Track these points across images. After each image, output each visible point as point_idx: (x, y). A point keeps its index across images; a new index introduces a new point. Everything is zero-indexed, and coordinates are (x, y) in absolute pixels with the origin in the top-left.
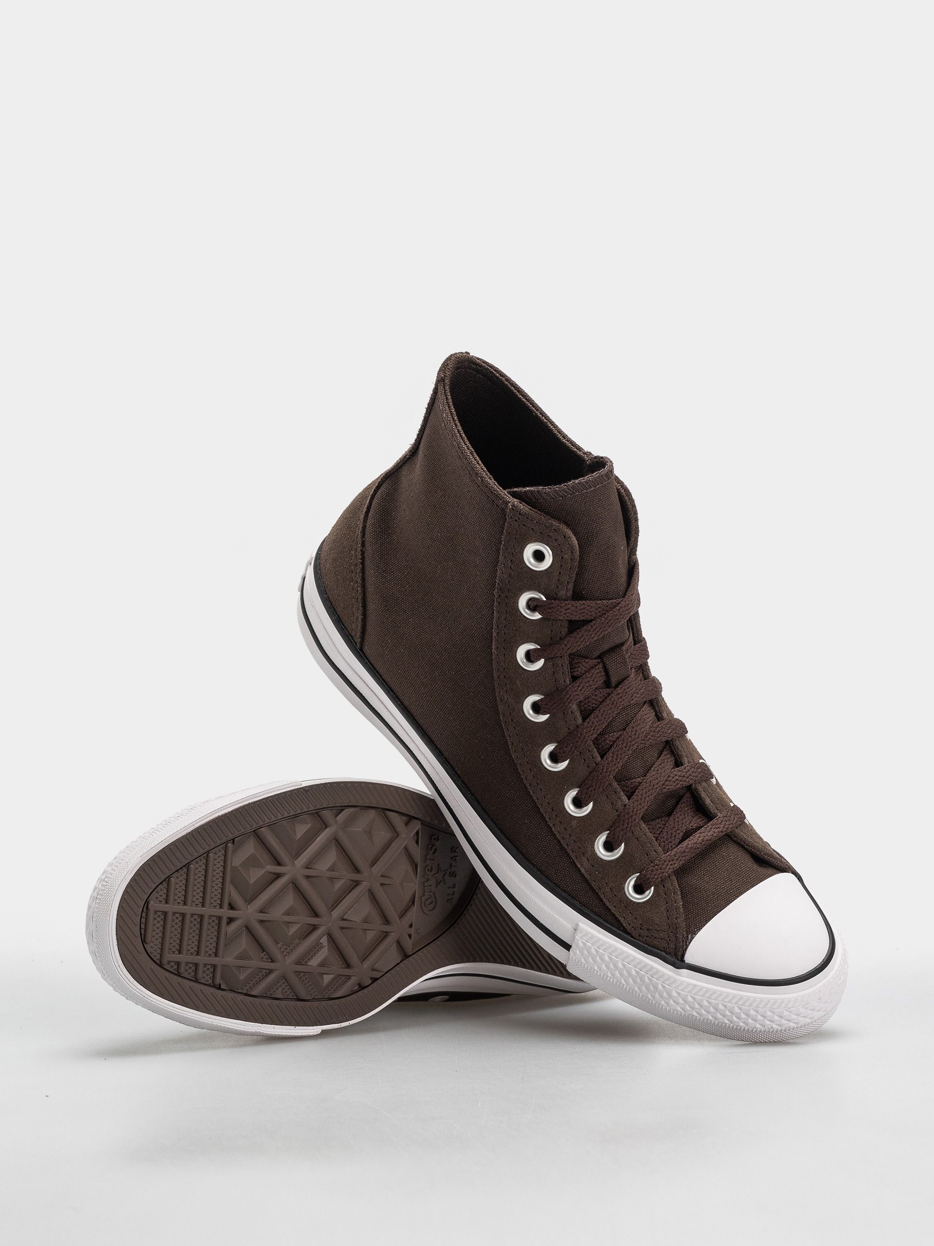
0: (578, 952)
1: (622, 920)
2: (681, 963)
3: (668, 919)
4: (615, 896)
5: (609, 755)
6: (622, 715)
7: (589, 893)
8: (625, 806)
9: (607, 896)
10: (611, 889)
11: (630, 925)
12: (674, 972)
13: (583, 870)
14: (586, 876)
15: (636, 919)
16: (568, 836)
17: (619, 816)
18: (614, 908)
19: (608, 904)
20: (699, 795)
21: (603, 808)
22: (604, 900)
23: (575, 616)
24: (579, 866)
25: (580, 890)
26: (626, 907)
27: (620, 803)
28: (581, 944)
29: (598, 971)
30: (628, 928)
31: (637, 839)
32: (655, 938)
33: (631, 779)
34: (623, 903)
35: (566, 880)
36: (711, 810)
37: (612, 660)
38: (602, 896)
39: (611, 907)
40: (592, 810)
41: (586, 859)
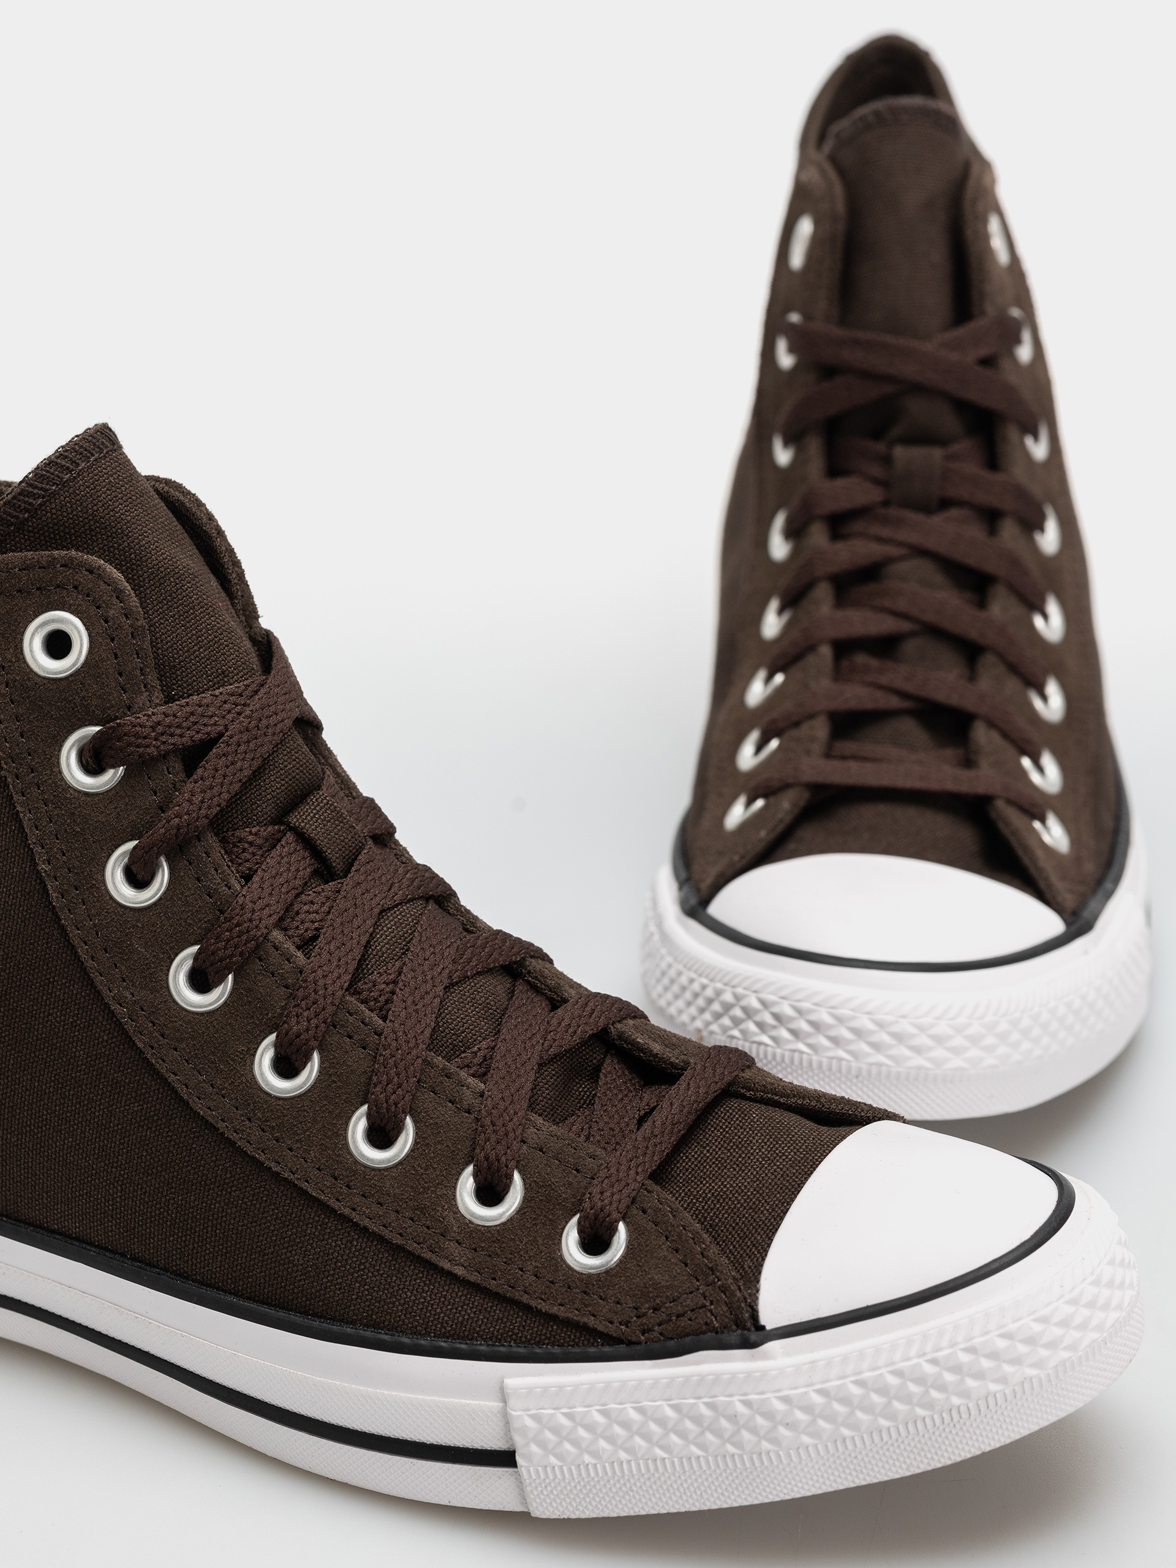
0: (534, 1448)
1: (591, 1321)
2: (761, 1333)
3: (686, 1265)
4: (552, 1282)
5: (397, 1006)
6: (388, 928)
7: (495, 1311)
8: (482, 1095)
9: (535, 1292)
10: (536, 1276)
11: (611, 1323)
12: (753, 1358)
13: (459, 1271)
14: (472, 1279)
15: (618, 1303)
16: (393, 1215)
17: (477, 1120)
18: (562, 1308)
19: (544, 1307)
20: (634, 1043)
21: (438, 1117)
22: (533, 1303)
23: (181, 736)
24: (447, 1266)
25: (472, 1315)
26: (585, 1292)
27: (468, 1093)
28: (529, 1423)
29: (595, 1465)
30: (612, 1330)
31: (541, 1150)
32: (678, 1316)
33: (469, 1048)
34: (577, 1287)
35: (433, 1312)
36: (673, 1059)
37: (309, 818)
38: (525, 1299)
39: (555, 1310)
40: (417, 1134)
41: (453, 1245)
